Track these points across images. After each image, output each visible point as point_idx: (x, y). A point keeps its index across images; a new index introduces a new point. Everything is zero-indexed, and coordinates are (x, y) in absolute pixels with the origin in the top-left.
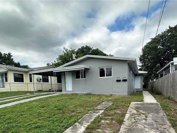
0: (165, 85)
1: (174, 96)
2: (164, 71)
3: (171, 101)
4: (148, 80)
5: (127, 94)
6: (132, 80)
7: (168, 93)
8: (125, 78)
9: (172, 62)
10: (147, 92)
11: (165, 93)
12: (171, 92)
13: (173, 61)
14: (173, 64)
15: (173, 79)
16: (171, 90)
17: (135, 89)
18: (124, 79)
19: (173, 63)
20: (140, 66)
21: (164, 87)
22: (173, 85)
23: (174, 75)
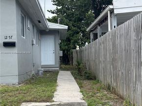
0: (102, 59)
1: (117, 83)
2: (99, 27)
3: (112, 96)
4: (72, 46)
5: (16, 80)
6: (33, 45)
7: (106, 76)
8: (11, 37)
9: (111, 7)
10: (69, 73)
11: (101, 77)
12: (111, 74)
13: (113, 5)
14: (112, 11)
15: (114, 45)
16: (111, 71)
17: (43, 67)
18: (8, 40)
19: (113, 9)
20: (53, 13)
21: (100, 62)
22: (114, 60)
23: (115, 37)
